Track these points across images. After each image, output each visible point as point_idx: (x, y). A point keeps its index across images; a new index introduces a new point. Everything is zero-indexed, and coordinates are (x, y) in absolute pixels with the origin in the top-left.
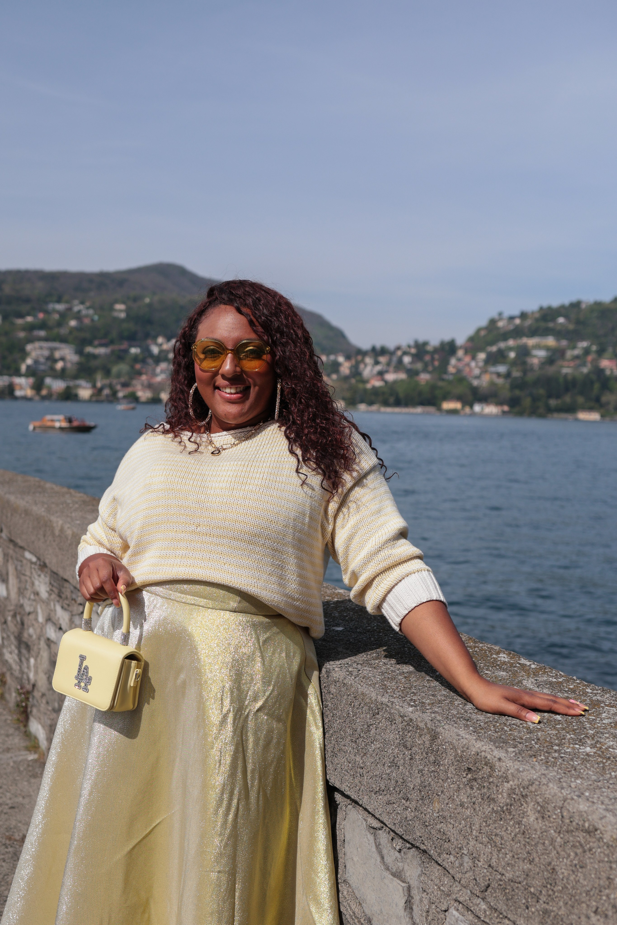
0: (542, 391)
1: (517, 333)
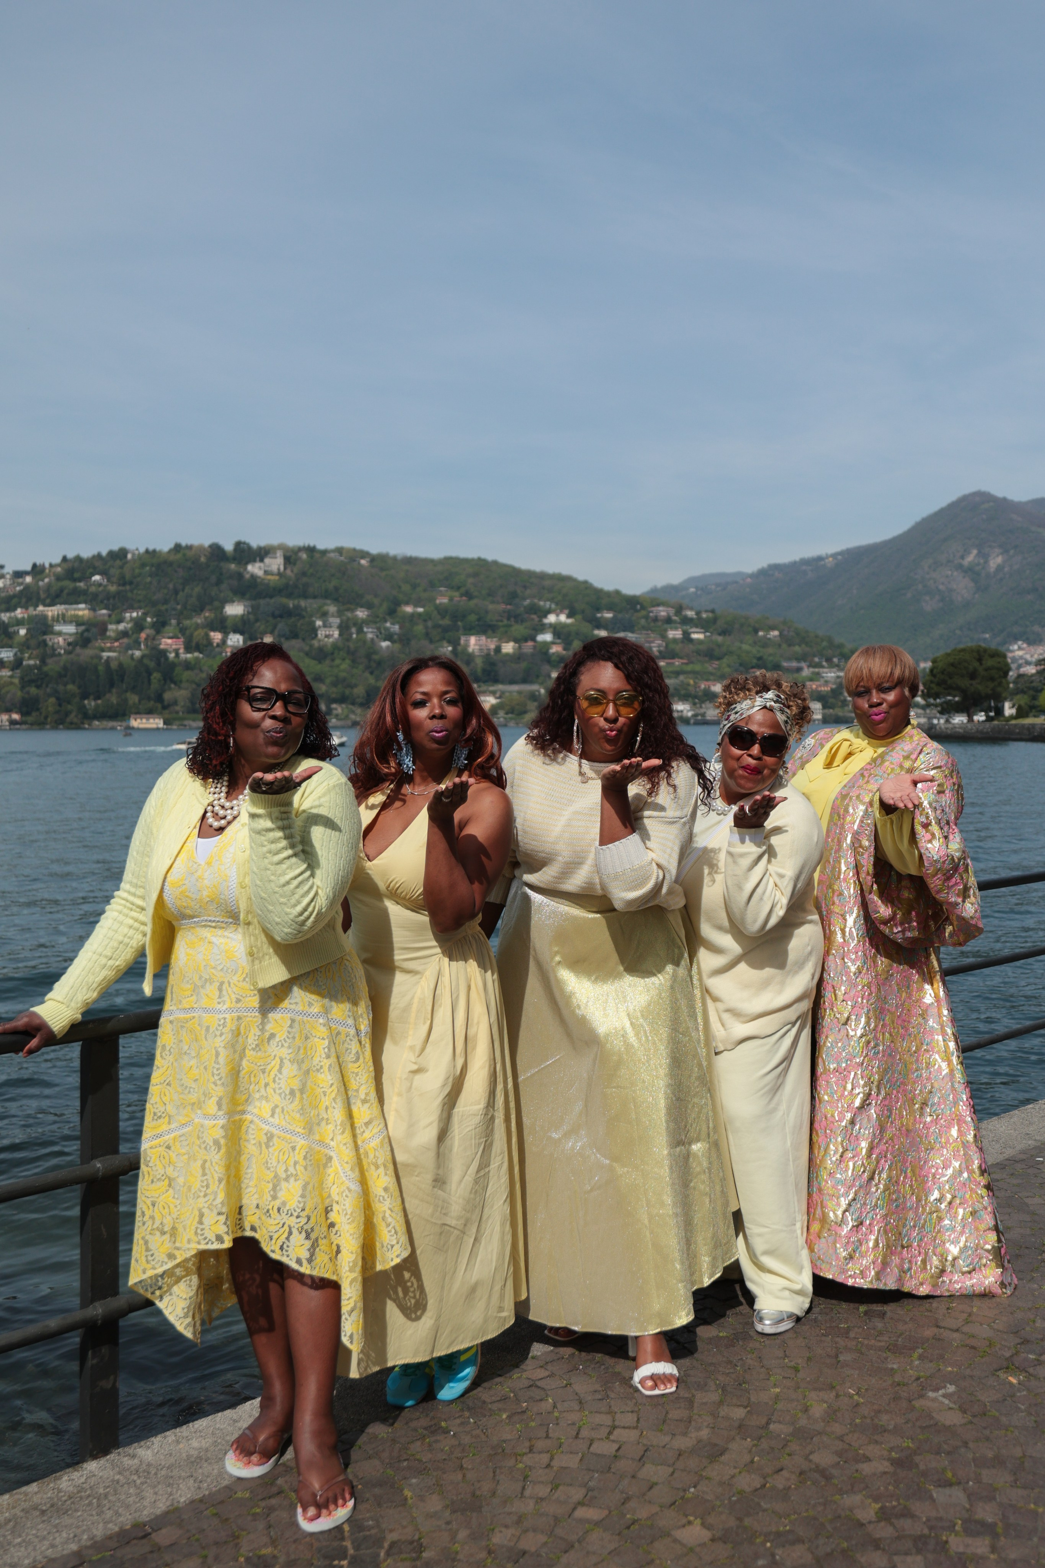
0: (71, 688)
1: (28, 597)
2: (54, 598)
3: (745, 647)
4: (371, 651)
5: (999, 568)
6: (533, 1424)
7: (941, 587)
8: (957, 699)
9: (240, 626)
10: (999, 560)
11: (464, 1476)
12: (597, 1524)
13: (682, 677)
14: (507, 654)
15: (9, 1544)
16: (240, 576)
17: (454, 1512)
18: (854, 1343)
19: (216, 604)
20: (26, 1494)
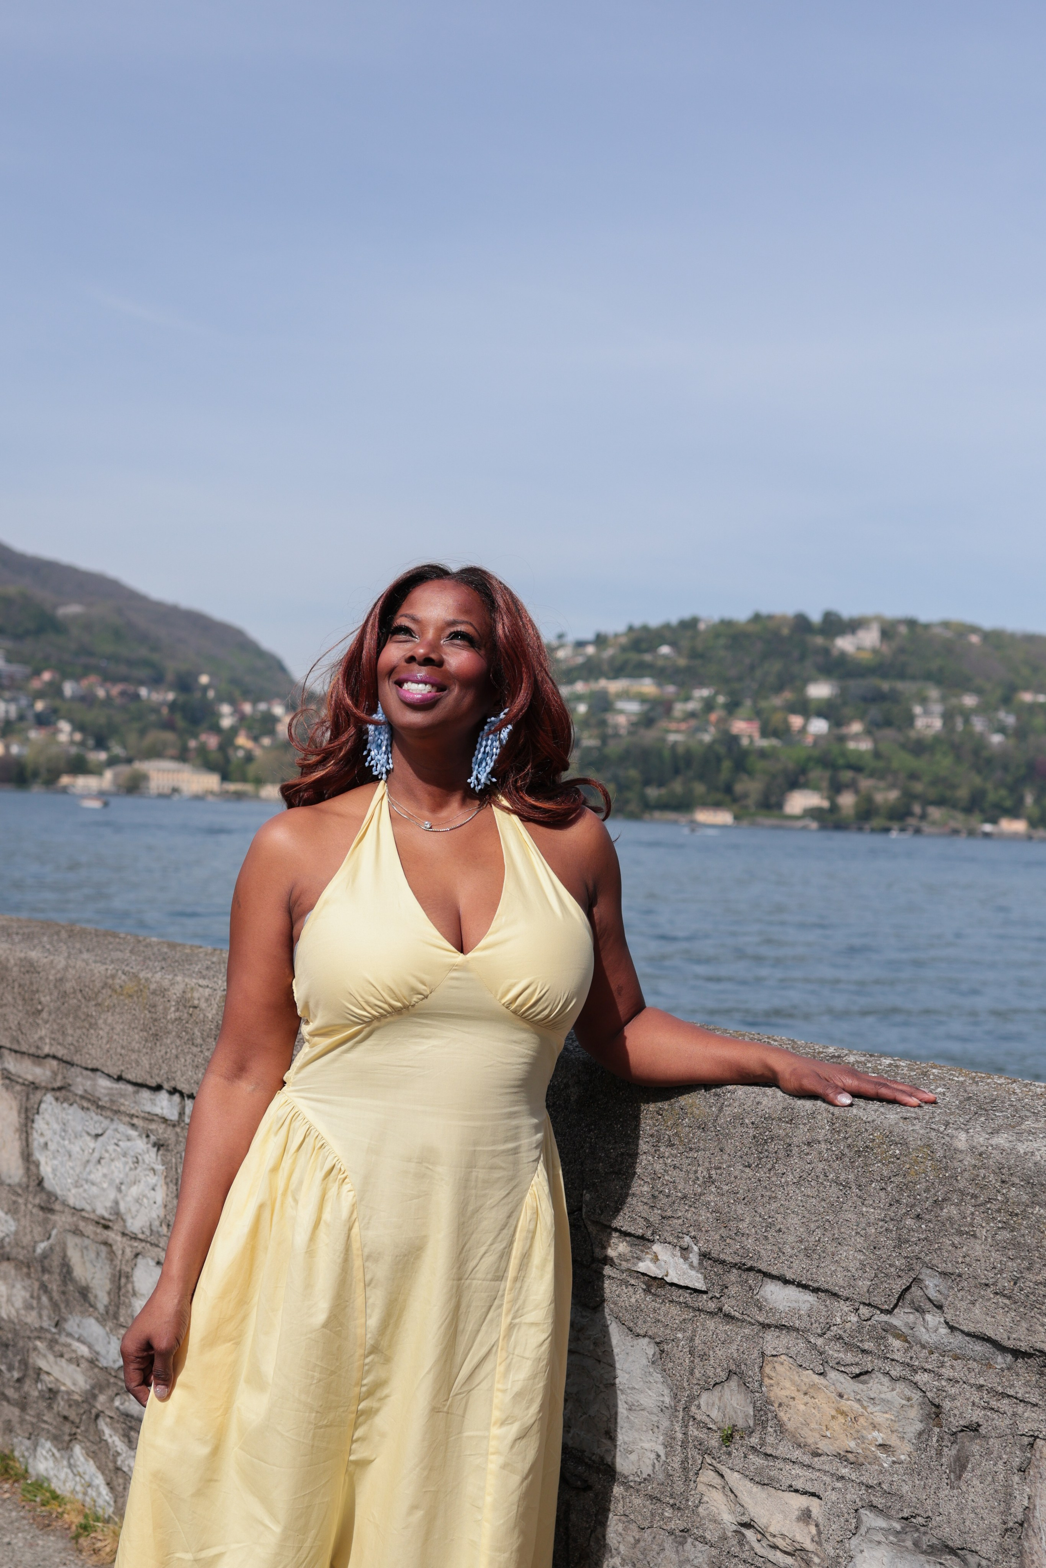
0: (633, 773)
1: (590, 670)
2: (618, 671)
4: (979, 746)
9: (826, 710)
16: (826, 651)
19: (799, 683)
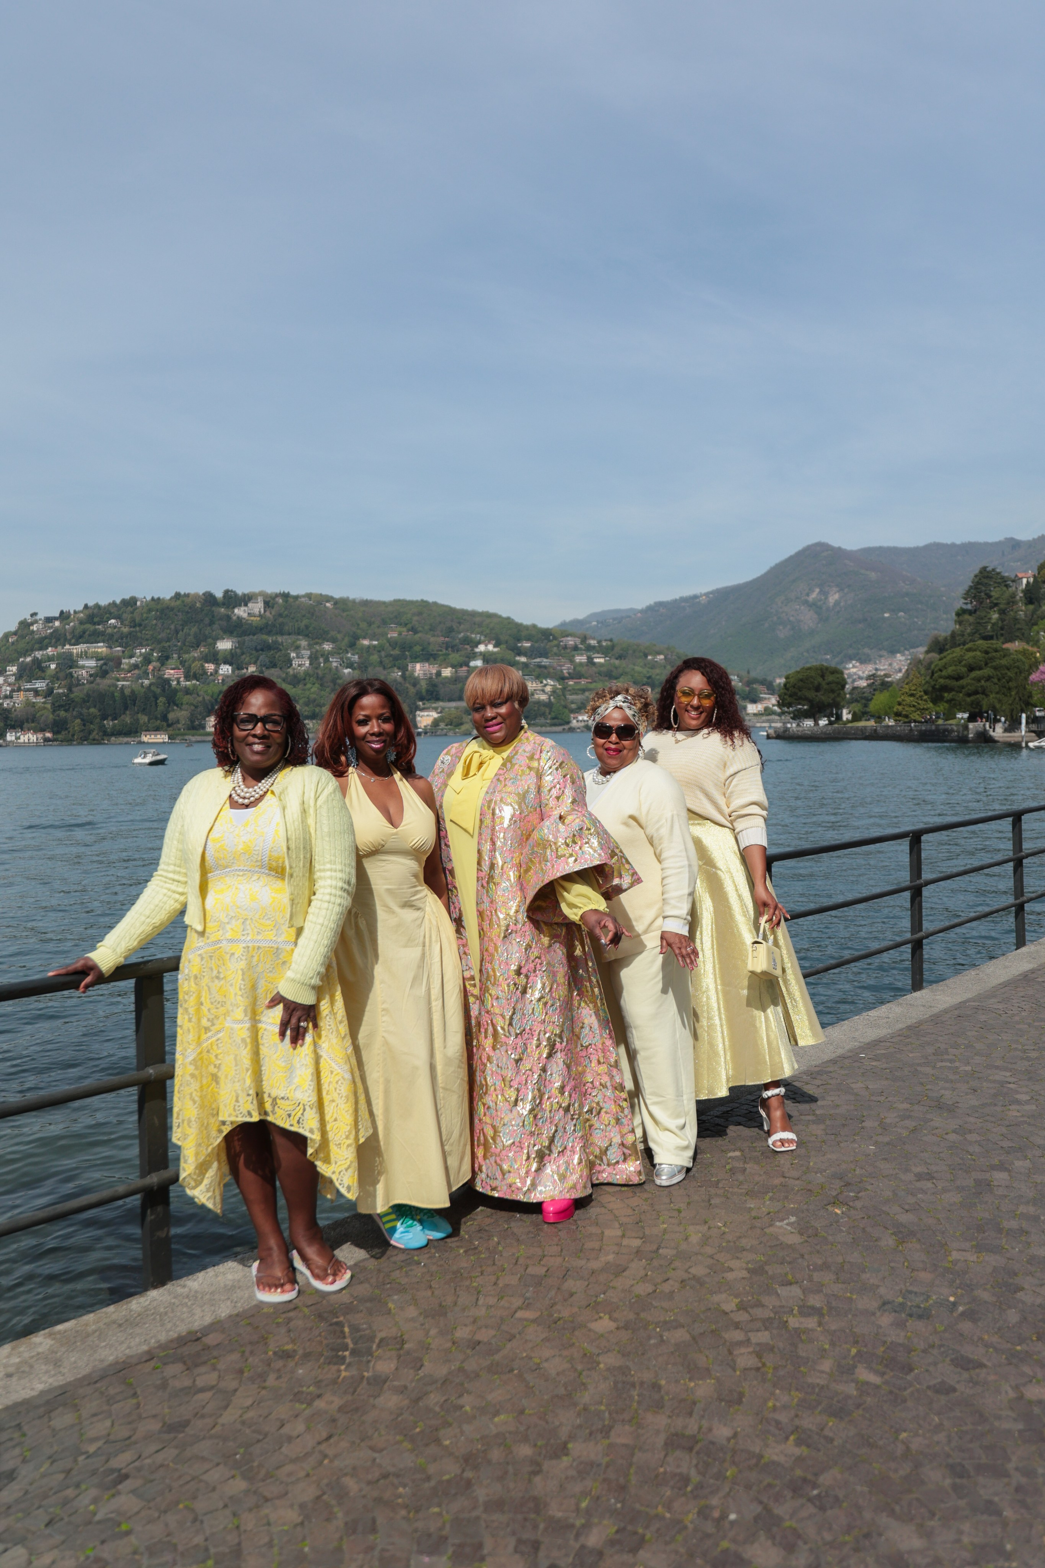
0: (93, 711)
1: (57, 638)
2: (78, 639)
3: (637, 668)
4: (335, 677)
5: (837, 603)
6: (483, 1256)
7: (791, 618)
8: (805, 707)
9: (230, 659)
10: (837, 596)
11: (433, 1293)
12: (534, 1321)
13: (587, 694)
14: (446, 677)
15: (97, 1346)
16: (228, 618)
17: (426, 1317)
18: (722, 1191)
19: (210, 640)
20: (106, 1313)
